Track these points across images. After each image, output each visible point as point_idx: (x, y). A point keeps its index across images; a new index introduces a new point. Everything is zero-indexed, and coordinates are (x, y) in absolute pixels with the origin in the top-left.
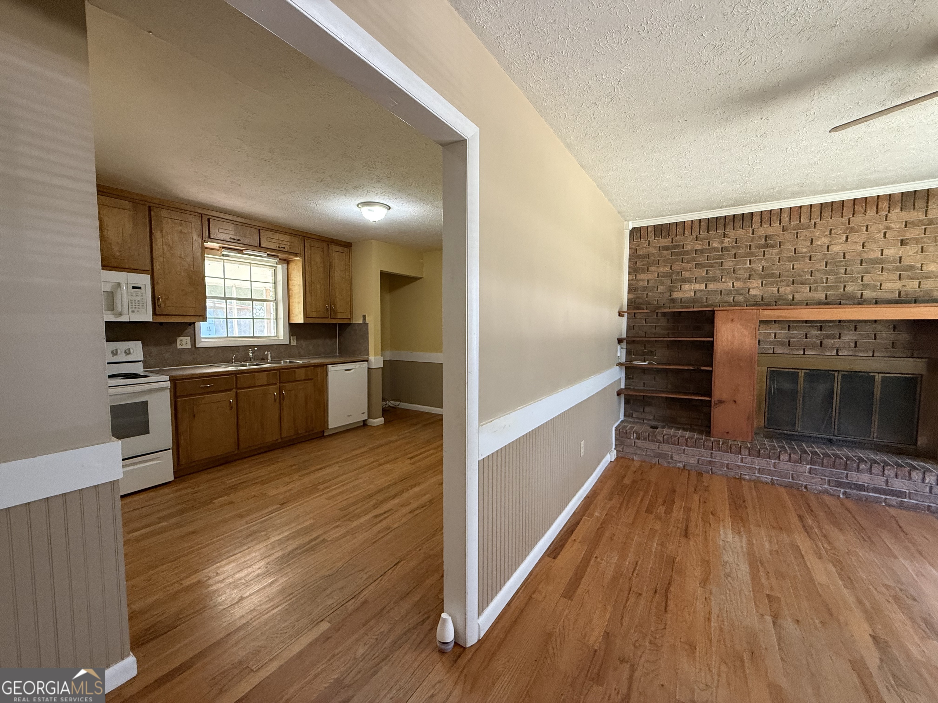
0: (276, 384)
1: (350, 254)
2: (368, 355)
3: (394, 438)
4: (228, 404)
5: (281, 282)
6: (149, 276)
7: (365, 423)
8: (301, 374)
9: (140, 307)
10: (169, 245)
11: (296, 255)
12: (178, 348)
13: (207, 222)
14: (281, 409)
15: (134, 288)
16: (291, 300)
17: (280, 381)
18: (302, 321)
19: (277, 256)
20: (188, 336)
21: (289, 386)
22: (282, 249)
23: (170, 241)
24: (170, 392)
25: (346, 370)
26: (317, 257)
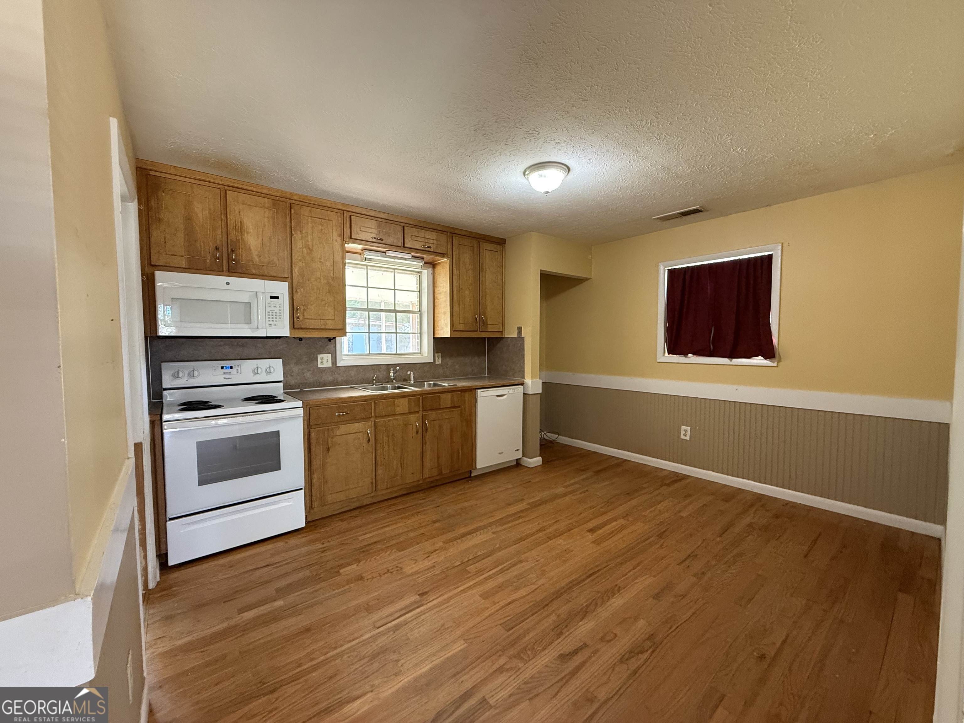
0: (418, 412)
1: (503, 253)
2: (524, 377)
3: (560, 490)
4: (365, 436)
5: (426, 290)
6: (287, 283)
7: (518, 464)
8: (446, 400)
9: (278, 319)
10: (309, 248)
11: (443, 255)
12: (319, 366)
13: (348, 219)
14: (423, 443)
15: (272, 297)
16: (436, 310)
17: (423, 407)
18: (448, 335)
19: (422, 258)
20: (329, 353)
21: (433, 415)
22: (428, 249)
23: (310, 243)
24: (304, 421)
25: (498, 396)
26: (467, 258)
